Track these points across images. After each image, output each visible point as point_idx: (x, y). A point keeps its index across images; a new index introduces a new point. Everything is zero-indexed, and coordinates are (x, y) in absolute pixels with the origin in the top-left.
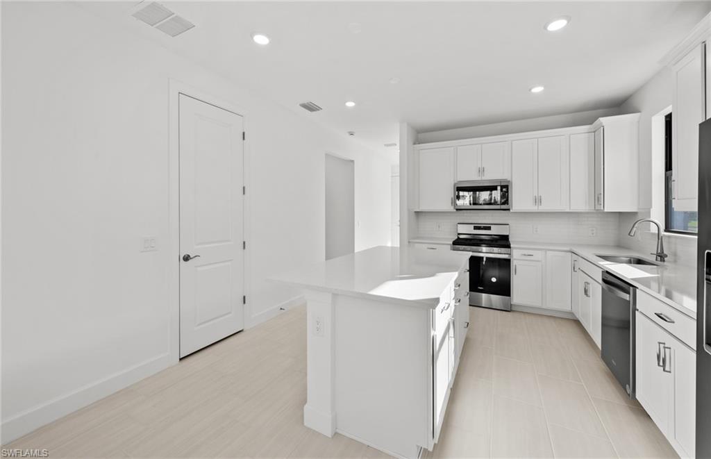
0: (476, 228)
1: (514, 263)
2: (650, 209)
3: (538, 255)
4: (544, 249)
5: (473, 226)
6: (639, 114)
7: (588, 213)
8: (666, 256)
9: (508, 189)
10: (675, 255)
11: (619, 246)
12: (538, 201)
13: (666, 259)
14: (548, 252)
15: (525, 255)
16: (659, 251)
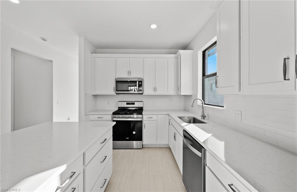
0: (127, 104)
1: (144, 122)
2: (197, 94)
3: (155, 117)
4: (157, 114)
5: (126, 103)
6: (192, 51)
7: (174, 95)
8: (206, 117)
9: (142, 83)
10: (208, 116)
11: (185, 110)
12: (155, 89)
13: (205, 118)
14: (159, 115)
15: (149, 118)
16: (203, 115)
